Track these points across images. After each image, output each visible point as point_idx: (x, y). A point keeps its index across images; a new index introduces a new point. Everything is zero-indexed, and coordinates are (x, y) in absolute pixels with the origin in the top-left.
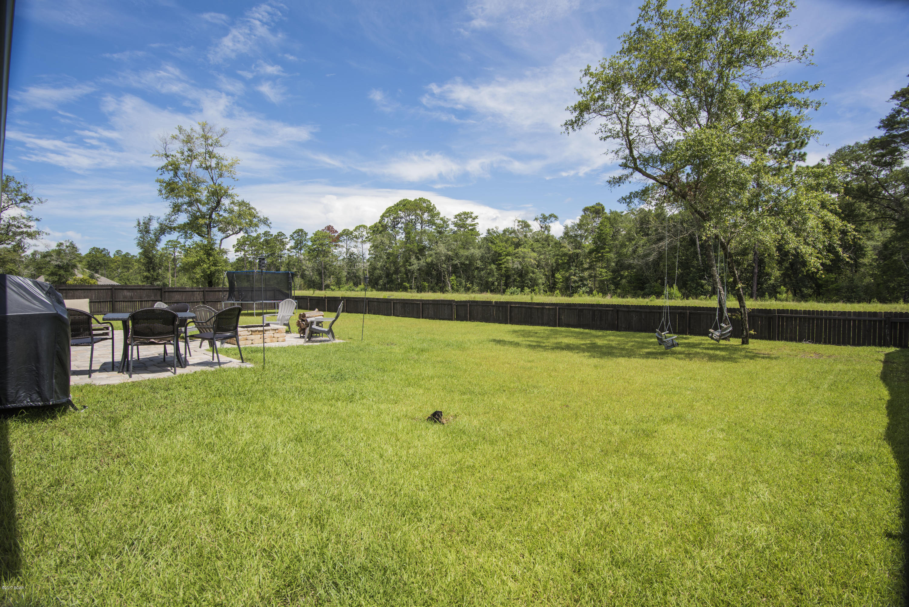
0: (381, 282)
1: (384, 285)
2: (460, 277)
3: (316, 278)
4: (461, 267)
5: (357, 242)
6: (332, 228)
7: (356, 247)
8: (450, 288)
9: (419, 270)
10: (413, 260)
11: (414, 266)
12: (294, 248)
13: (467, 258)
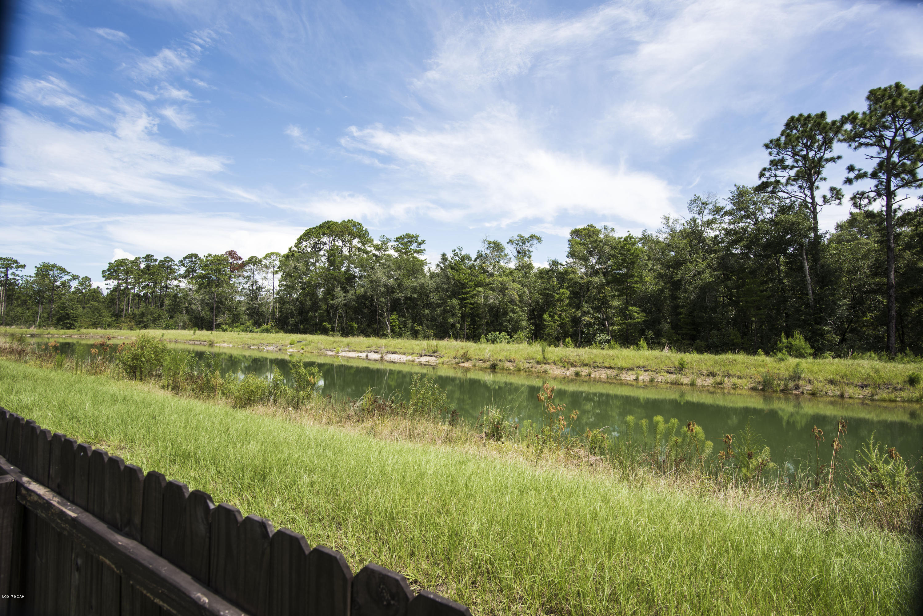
0: (292, 321)
1: (296, 325)
2: (404, 316)
3: (205, 313)
4: (405, 303)
5: (267, 273)
6: (235, 253)
7: (265, 278)
8: (389, 331)
9: (345, 305)
10: (338, 291)
11: (340, 300)
12: (184, 277)
13: (414, 289)
